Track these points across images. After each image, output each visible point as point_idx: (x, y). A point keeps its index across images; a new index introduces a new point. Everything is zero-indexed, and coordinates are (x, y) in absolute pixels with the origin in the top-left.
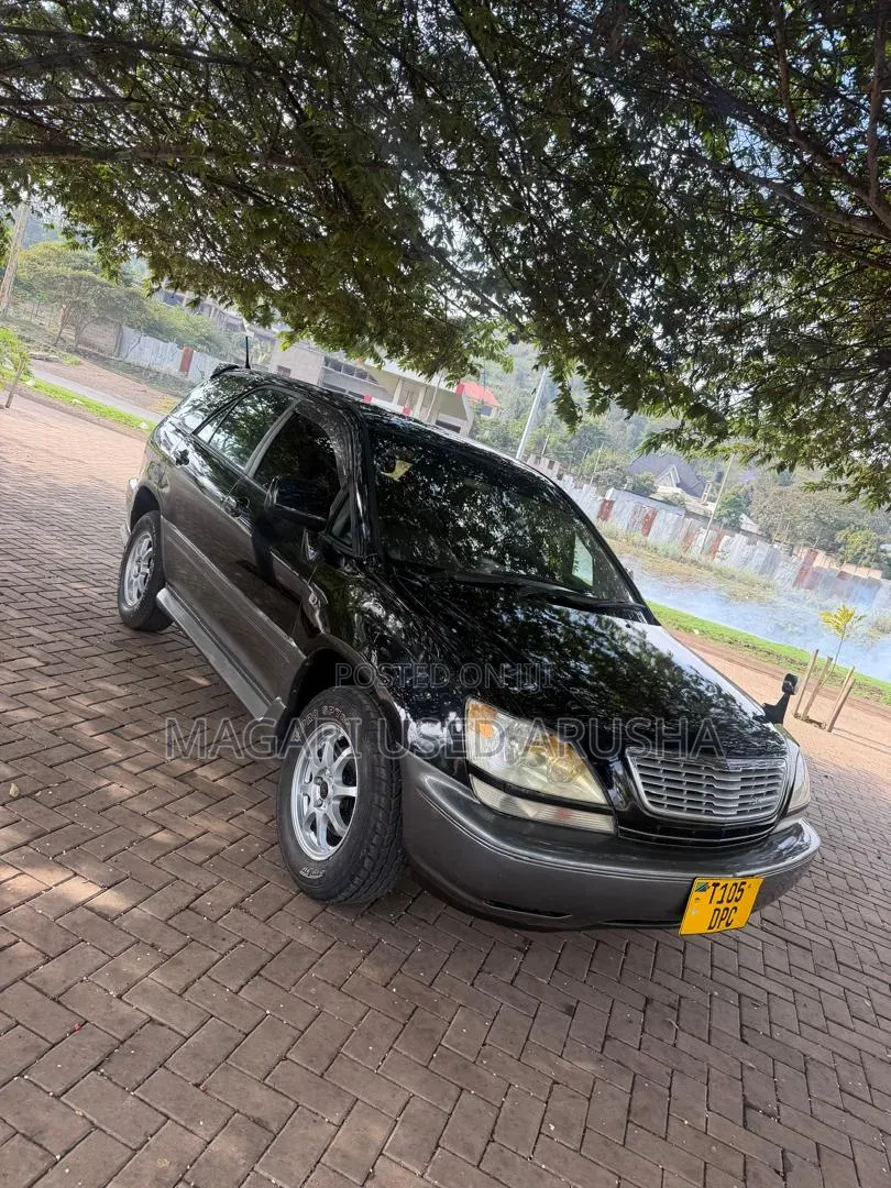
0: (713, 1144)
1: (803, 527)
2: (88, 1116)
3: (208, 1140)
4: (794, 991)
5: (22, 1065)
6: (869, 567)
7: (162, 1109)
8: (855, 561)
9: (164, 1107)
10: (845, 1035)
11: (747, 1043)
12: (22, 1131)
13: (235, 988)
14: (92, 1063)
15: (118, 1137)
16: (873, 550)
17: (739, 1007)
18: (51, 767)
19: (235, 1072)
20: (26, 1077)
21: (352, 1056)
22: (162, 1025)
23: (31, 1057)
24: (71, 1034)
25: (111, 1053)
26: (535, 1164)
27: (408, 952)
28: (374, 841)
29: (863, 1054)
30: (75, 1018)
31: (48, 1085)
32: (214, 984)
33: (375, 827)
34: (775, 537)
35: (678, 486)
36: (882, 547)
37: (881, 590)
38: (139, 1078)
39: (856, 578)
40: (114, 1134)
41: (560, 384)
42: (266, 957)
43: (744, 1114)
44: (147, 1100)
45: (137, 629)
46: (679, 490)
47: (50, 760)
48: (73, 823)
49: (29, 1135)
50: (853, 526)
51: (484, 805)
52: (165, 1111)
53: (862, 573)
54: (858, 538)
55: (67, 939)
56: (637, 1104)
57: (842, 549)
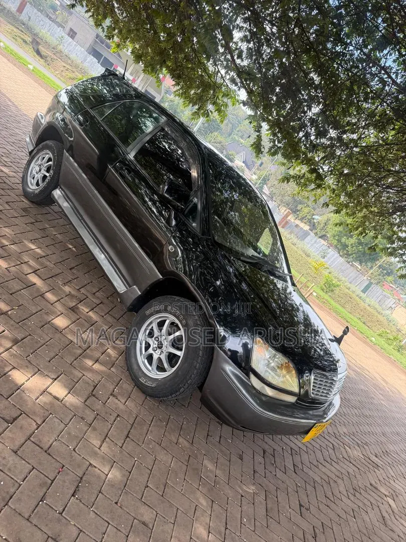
0: (294, 525)
1: (287, 198)
2: (76, 525)
3: (127, 535)
4: (306, 446)
5: (42, 494)
6: (306, 223)
7: (105, 519)
8: (302, 219)
9: (107, 518)
10: (324, 469)
11: (296, 473)
12: (51, 536)
13: (121, 445)
14: (72, 492)
15: (91, 536)
16: (310, 217)
17: (292, 455)
18: (11, 294)
19: (130, 495)
20: (45, 502)
21: (172, 485)
22: (95, 467)
23: (44, 490)
24: (58, 474)
25: (78, 487)
26: (242, 539)
27: (181, 424)
28: (189, 382)
29: (329, 478)
30: (58, 464)
31: (56, 507)
32: (112, 443)
33: (191, 376)
34: (274, 198)
35: (243, 162)
36: (314, 217)
37: (309, 237)
38: (93, 500)
39: (302, 228)
40: (89, 534)
41: (258, 134)
42: (129, 426)
43: (300, 509)
44: (98, 513)
45: (32, 202)
46: (244, 165)
47: (10, 289)
48: (30, 335)
49: (54, 537)
50: (306, 205)
51: (253, 387)
52: (107, 519)
53: (302, 225)
54: (306, 210)
55: (44, 413)
56: (269, 506)
57: (298, 213)
